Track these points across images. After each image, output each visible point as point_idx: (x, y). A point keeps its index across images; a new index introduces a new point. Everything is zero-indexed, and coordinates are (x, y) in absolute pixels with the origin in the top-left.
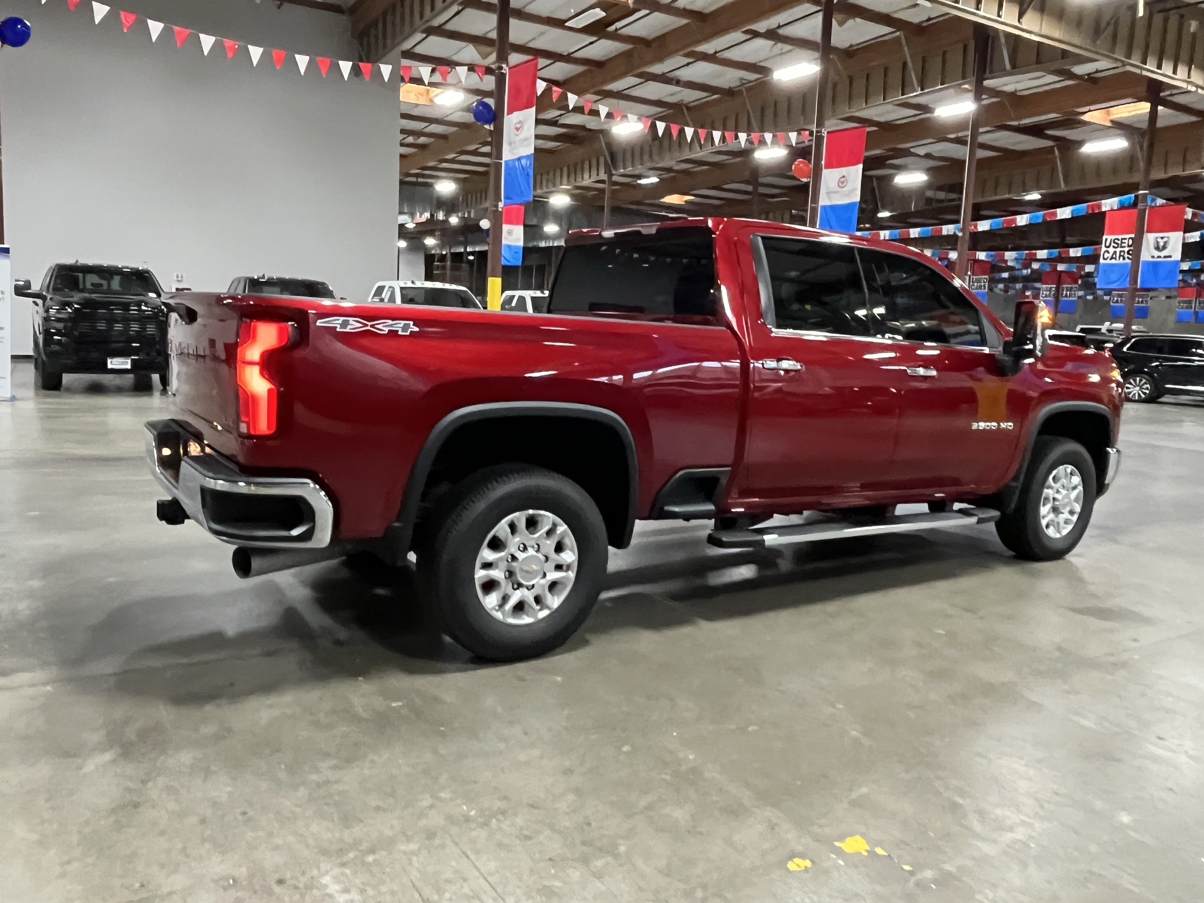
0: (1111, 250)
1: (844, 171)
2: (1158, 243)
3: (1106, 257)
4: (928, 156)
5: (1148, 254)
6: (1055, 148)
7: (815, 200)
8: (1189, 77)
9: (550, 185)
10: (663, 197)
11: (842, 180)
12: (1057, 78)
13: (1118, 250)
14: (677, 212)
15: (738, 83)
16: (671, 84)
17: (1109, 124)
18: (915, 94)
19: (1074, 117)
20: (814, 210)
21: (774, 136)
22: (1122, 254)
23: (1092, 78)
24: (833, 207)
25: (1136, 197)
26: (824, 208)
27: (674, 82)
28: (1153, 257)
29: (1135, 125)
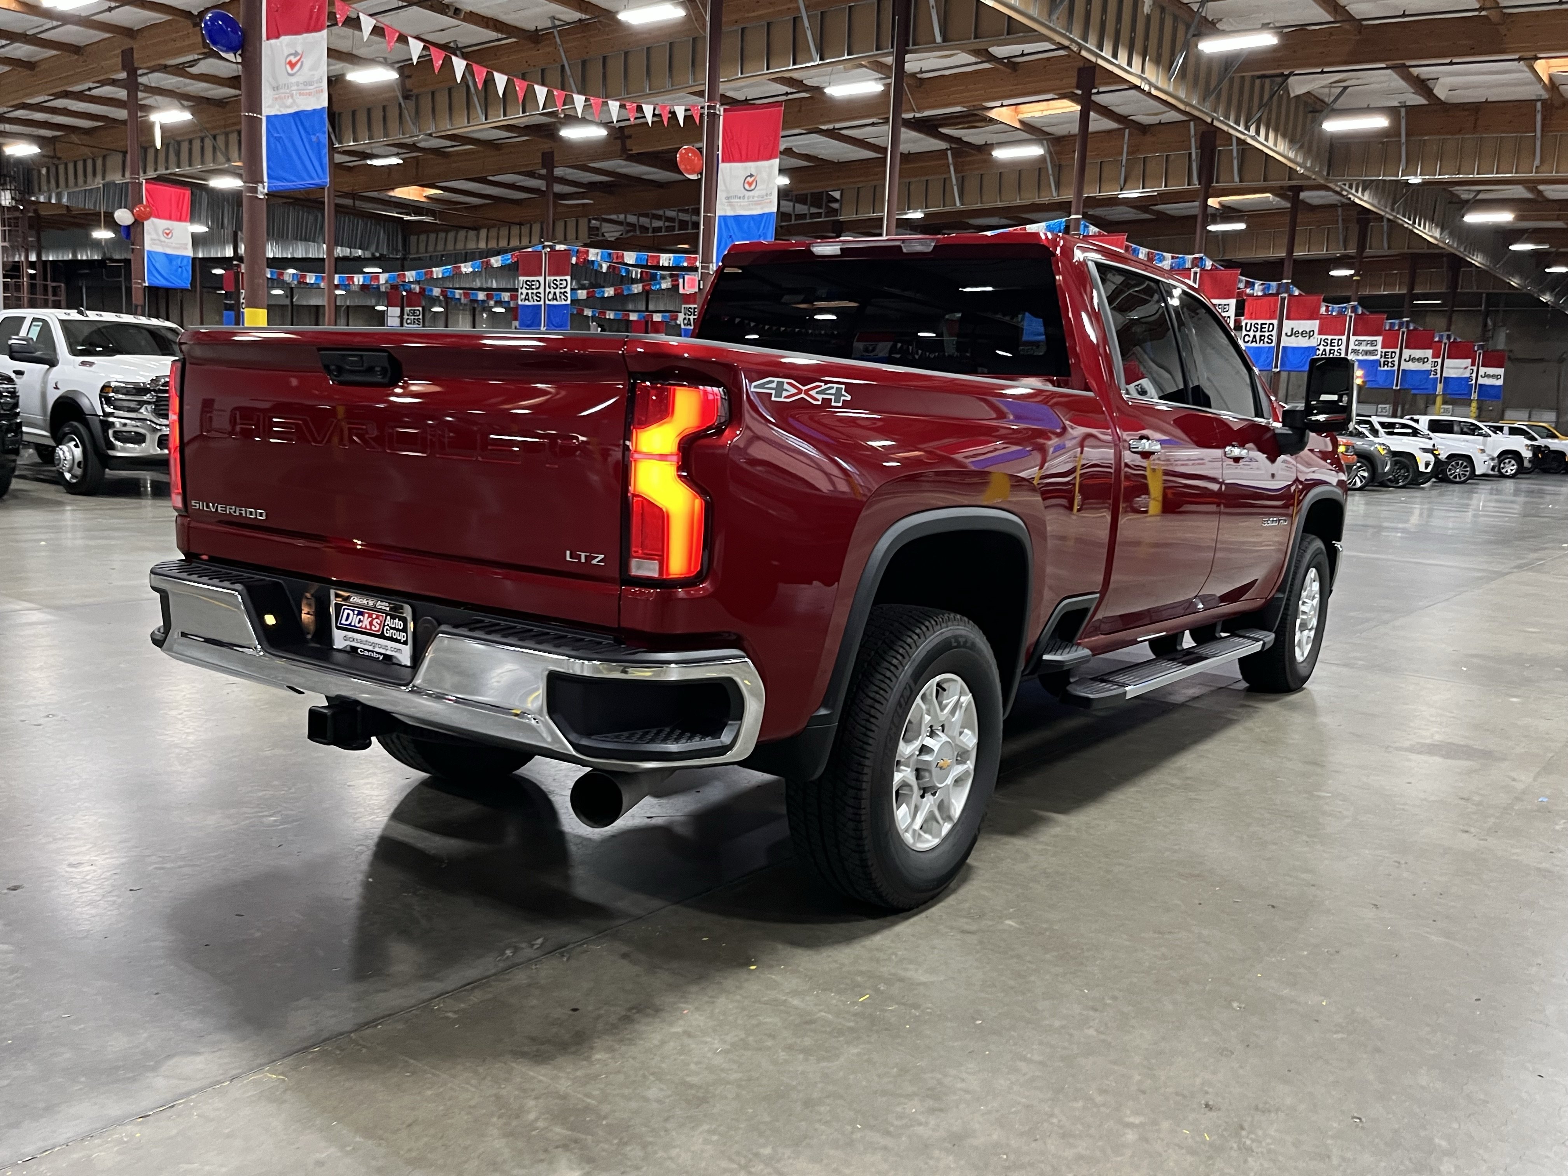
1: (751, 167)
4: (788, 152)
6: (949, 152)
7: (711, 206)
8: (1143, 71)
9: (221, 158)
10: (393, 189)
11: (749, 179)
12: (973, 59)
14: (417, 214)
15: (549, 24)
16: (446, 14)
17: (1018, 125)
18: (812, 64)
19: (980, 112)
20: (709, 221)
21: (621, 106)
23: (1012, 62)
24: (737, 218)
25: (1068, 222)
26: (724, 218)
27: (451, 13)
29: (1045, 129)
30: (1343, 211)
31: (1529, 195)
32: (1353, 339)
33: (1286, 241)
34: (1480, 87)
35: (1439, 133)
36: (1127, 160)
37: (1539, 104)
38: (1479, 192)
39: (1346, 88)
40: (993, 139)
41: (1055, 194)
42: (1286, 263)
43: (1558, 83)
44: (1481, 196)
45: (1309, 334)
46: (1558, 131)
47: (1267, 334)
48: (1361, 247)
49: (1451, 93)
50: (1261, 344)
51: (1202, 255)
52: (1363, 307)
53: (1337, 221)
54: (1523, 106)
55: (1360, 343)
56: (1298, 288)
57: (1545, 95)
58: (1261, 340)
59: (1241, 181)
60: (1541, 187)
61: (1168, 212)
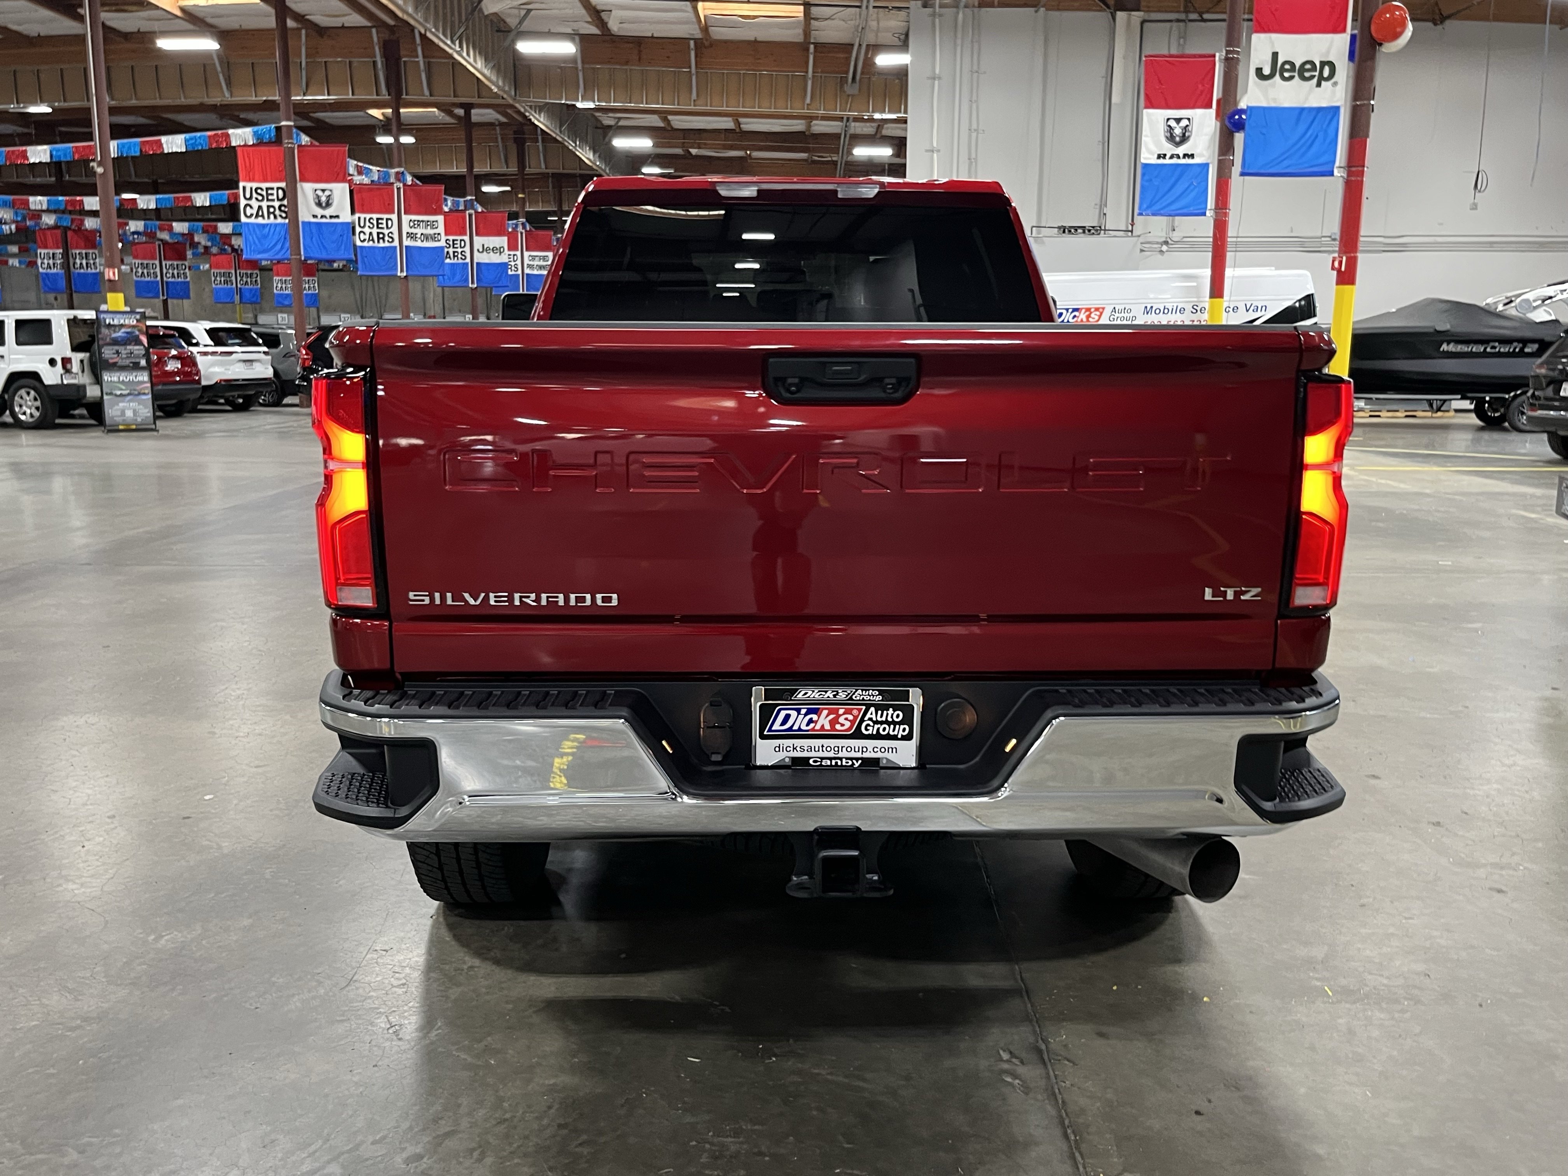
0: (255, 204)
2: (318, 197)
3: (249, 214)
5: (307, 212)
13: (264, 204)
17: (178, 13)
22: (272, 210)
25: (278, 129)
28: (315, 216)
29: (209, 20)
30: (501, 129)
31: (662, 125)
32: (526, 254)
33: (464, 157)
34: (643, 22)
35: (609, 62)
36: (307, 62)
37: (692, 43)
38: (620, 119)
39: (529, 11)
40: (156, 26)
41: (227, 94)
42: (468, 179)
43: (709, 24)
44: (621, 123)
45: (499, 250)
46: (709, 69)
47: (459, 250)
48: (522, 164)
49: (622, 25)
50: (456, 261)
51: (402, 169)
52: (530, 223)
53: (497, 138)
54: (678, 44)
55: (533, 258)
56: (481, 205)
57: (698, 34)
58: (454, 256)
59: (431, 95)
60: (670, 117)
61: (327, 120)
